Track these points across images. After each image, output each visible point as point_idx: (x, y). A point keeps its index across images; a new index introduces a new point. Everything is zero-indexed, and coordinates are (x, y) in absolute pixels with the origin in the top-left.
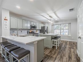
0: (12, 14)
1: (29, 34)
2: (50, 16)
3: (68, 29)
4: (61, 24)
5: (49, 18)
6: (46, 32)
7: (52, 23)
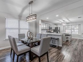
0: (42, 21)
2: (64, 21)
4: (71, 25)
5: (63, 22)
6: (58, 31)
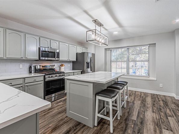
1: (33, 75)
3: (148, 61)
4: (128, 48)
6: (88, 67)
7: (103, 41)
